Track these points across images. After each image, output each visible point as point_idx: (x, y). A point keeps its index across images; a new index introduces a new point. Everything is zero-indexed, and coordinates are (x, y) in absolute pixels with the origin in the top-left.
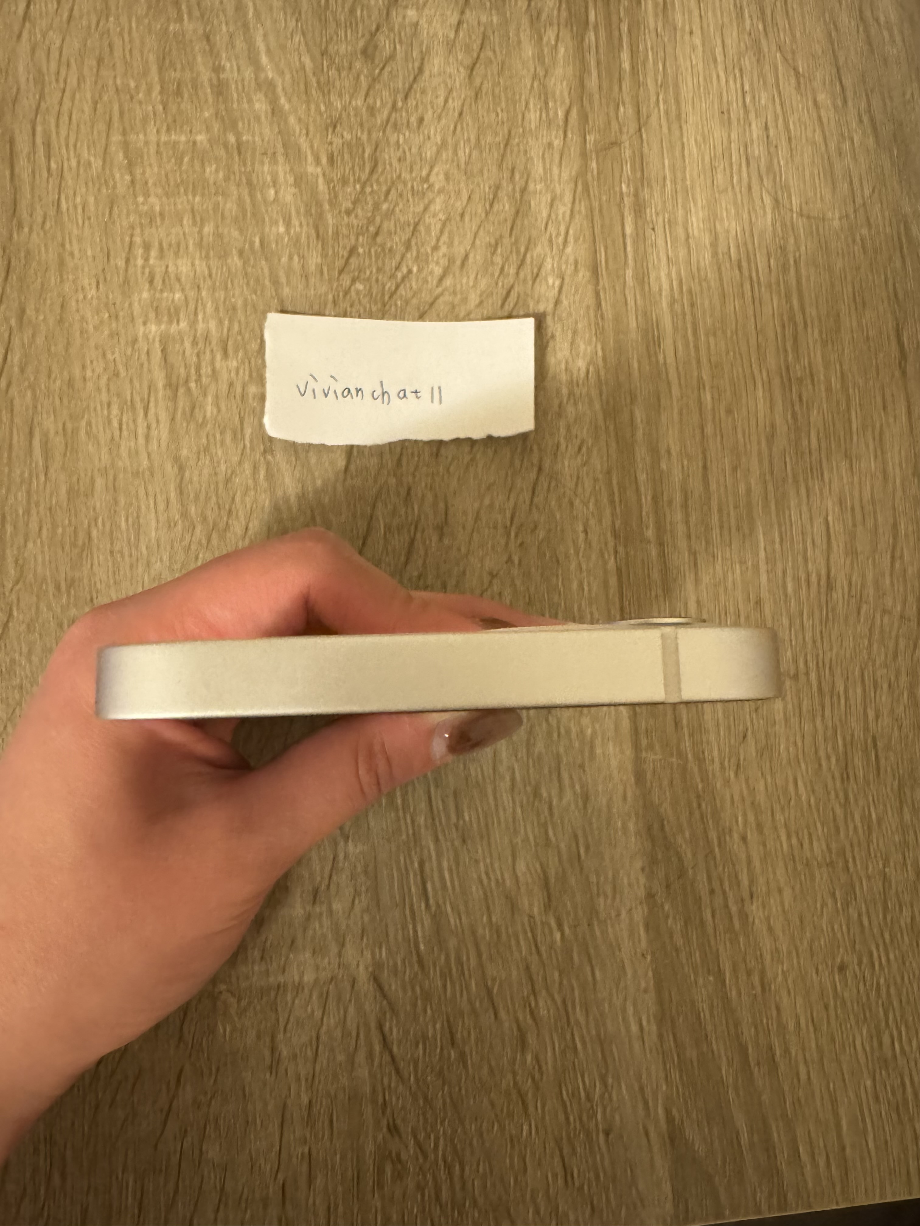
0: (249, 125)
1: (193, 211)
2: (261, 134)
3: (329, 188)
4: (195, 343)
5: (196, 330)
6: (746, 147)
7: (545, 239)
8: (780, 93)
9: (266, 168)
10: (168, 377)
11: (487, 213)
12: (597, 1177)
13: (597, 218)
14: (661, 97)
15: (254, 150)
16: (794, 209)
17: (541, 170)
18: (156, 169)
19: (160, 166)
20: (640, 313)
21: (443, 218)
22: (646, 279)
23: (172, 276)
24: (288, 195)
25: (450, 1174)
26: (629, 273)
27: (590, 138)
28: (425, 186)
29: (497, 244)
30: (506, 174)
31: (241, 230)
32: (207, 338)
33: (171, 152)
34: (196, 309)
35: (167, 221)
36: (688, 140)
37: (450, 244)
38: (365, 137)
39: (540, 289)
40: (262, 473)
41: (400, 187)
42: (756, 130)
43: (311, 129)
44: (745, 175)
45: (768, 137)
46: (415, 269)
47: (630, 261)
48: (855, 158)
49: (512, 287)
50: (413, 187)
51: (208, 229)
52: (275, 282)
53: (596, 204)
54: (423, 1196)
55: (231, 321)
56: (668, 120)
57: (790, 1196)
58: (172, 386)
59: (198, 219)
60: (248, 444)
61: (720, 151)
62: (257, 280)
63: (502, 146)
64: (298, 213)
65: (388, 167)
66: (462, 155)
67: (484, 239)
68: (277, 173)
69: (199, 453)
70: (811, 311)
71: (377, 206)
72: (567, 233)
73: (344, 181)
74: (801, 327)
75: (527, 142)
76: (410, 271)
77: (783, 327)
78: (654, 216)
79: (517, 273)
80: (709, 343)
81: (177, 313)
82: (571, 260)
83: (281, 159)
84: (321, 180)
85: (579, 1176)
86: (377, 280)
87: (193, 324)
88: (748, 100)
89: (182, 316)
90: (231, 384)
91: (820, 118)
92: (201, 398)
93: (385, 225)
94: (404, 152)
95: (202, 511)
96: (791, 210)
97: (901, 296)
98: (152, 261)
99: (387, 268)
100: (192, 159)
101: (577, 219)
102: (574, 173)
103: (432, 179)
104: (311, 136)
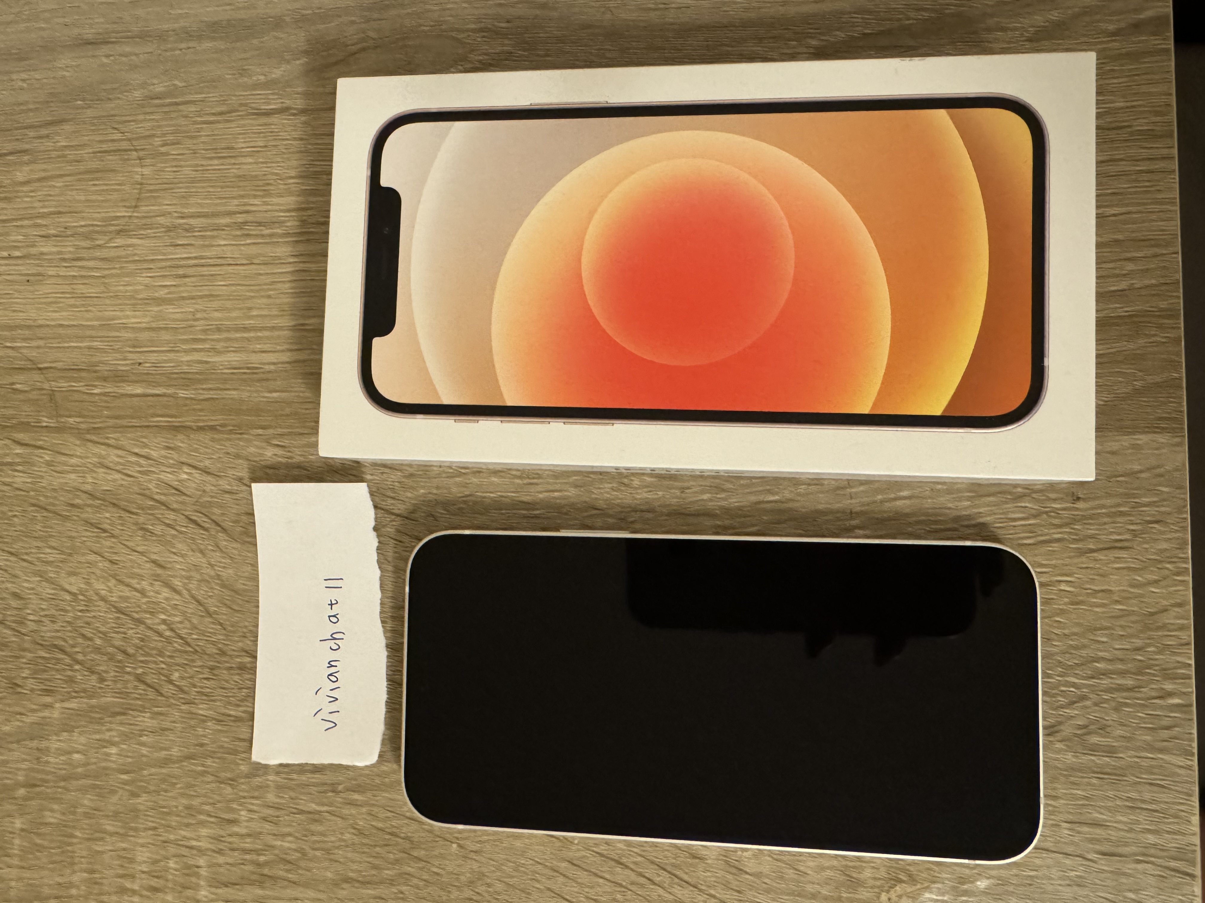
0: (9, 773)
1: (89, 839)
2: (17, 761)
3: (75, 697)
4: (220, 852)
5: (207, 849)
6: (64, 260)
7: (142, 478)
8: (13, 220)
9: (52, 760)
10: (252, 883)
11: (113, 536)
12: (1122, 514)
13: (124, 422)
14: (9, 344)
15: (32, 770)
16: (130, 214)
17: (73, 476)
18: (46, 873)
19: (42, 868)
20: (221, 386)
21: (114, 581)
22: (190, 376)
23: (153, 868)
24: (80, 739)
25: (1105, 674)
26: (182, 393)
27: (45, 421)
28: (81, 597)
29: (142, 529)
30: (75, 512)
31: (113, 792)
32: (218, 839)
33: (30, 856)
34: (187, 847)
35: (97, 867)
36: (53, 320)
37: (141, 577)
38: (29, 655)
39: (191, 488)
40: (356, 796)
41: (80, 623)
42: (47, 248)
43: (18, 709)
44: (91, 264)
45: (56, 236)
46: (163, 617)
47: (170, 391)
48: (83, 146)
49: (187, 517)
50: (81, 611)
51: (109, 826)
52: (166, 762)
53: (112, 422)
54: (1127, 705)
55: (200, 812)
56: (31, 339)
57: (1163, 305)
58: (262, 880)
59: (98, 835)
60: (325, 808)
61: (66, 287)
62: (164, 781)
63: (45, 514)
64: (98, 732)
65: (59, 634)
66: (53, 556)
67: (137, 541)
68: (58, 749)
69: (331, 860)
70: (233, 205)
71: (97, 650)
72: (136, 454)
73: (71, 680)
74: (249, 217)
75: (44, 487)
76: (164, 622)
77: (248, 235)
78: (127, 362)
79: (173, 510)
80: (257, 316)
81: (189, 867)
82: (163, 452)
83: (44, 744)
84: (67, 705)
85: (1120, 534)
86: (170, 657)
87: (201, 851)
88: (17, 253)
89: (191, 862)
90: (265, 819)
91: (40, 180)
92: (276, 852)
93: (117, 643)
94: (46, 616)
95: (390, 863)
96: (130, 217)
97: (224, 108)
98: (136, 887)
99: (160, 645)
100: (38, 835)
101: (124, 442)
102: (78, 442)
103: (74, 589)
104: (22, 710)
